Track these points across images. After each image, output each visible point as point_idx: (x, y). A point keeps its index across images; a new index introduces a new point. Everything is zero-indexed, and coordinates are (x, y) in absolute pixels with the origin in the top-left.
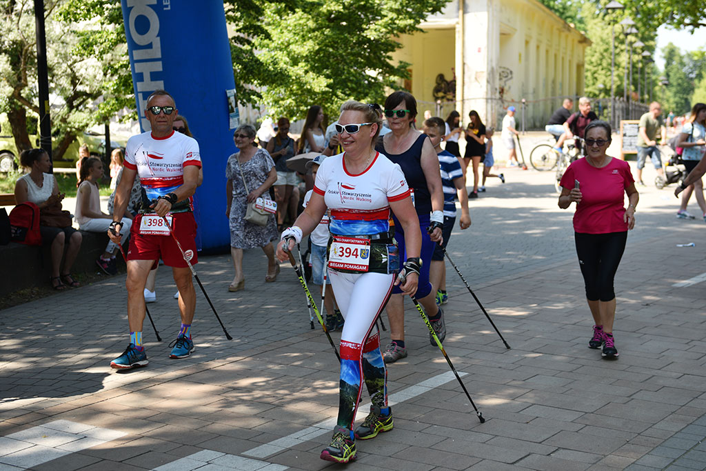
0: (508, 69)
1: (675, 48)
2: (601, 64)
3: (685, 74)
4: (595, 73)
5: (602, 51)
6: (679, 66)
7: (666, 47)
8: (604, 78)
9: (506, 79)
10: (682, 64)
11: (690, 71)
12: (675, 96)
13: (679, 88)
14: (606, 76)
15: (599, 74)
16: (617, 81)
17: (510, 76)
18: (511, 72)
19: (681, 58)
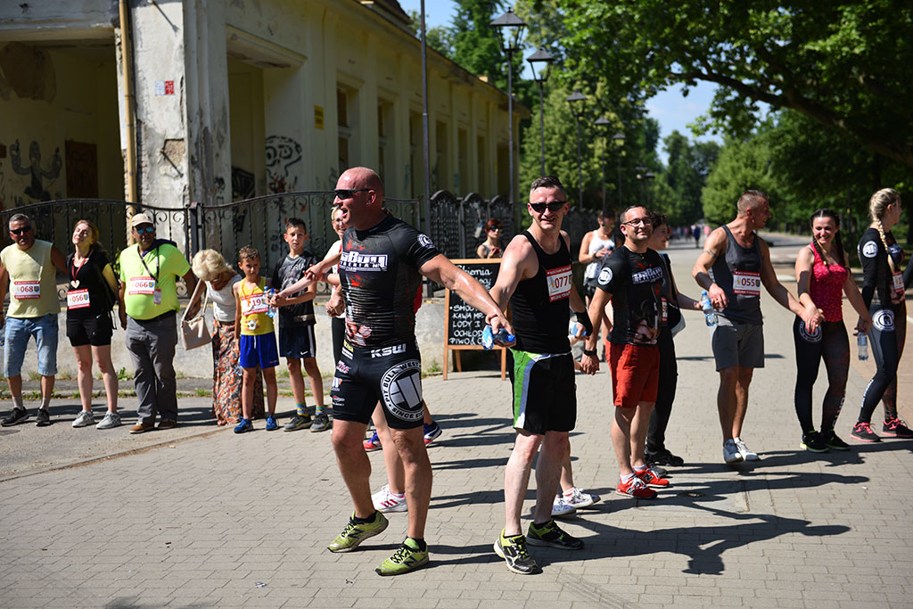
0: (291, 140)
1: (682, 138)
2: (562, 152)
3: (694, 170)
4: (554, 164)
5: (563, 132)
6: (687, 161)
7: (670, 137)
8: (567, 171)
9: (288, 161)
10: (692, 159)
11: (700, 166)
12: (683, 199)
13: (688, 188)
14: (570, 169)
15: (560, 167)
16: (587, 177)
17: (295, 156)
18: (297, 146)
19: (690, 150)
